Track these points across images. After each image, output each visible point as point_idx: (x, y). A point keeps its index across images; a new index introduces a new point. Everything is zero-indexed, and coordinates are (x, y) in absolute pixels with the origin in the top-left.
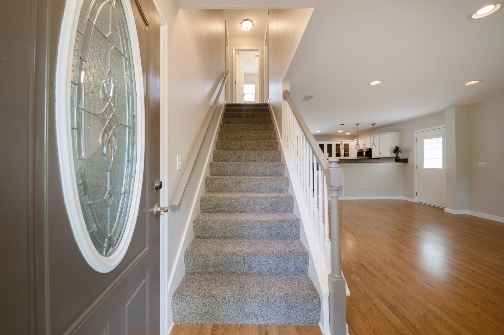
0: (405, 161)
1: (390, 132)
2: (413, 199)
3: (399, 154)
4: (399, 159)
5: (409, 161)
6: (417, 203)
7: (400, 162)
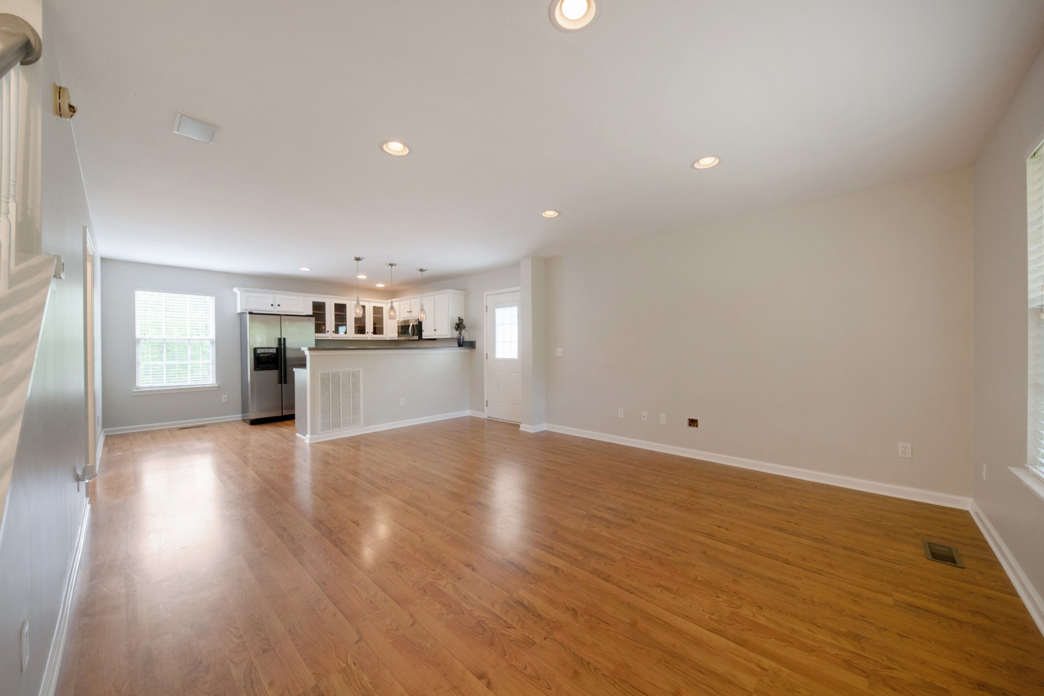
0: (472, 345)
1: (450, 290)
2: (482, 413)
3: (463, 332)
4: (463, 342)
5: (477, 345)
6: (488, 420)
7: (465, 348)
